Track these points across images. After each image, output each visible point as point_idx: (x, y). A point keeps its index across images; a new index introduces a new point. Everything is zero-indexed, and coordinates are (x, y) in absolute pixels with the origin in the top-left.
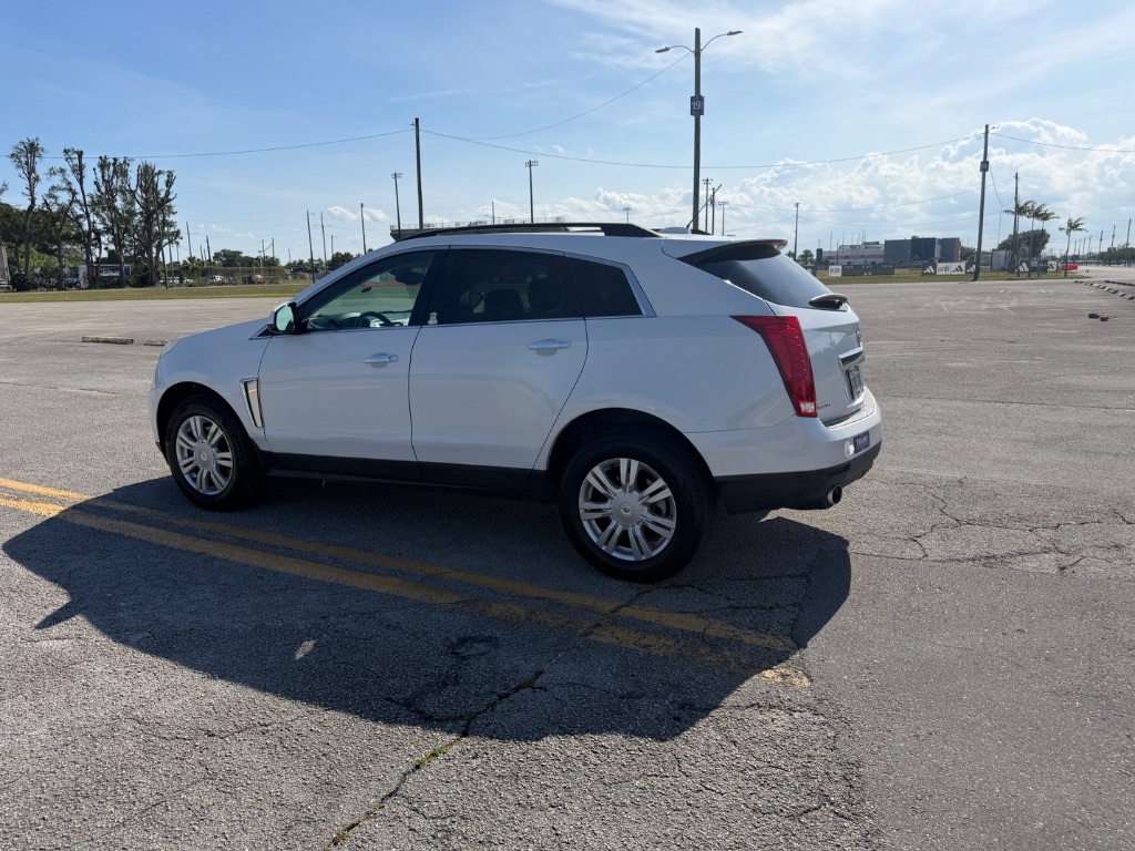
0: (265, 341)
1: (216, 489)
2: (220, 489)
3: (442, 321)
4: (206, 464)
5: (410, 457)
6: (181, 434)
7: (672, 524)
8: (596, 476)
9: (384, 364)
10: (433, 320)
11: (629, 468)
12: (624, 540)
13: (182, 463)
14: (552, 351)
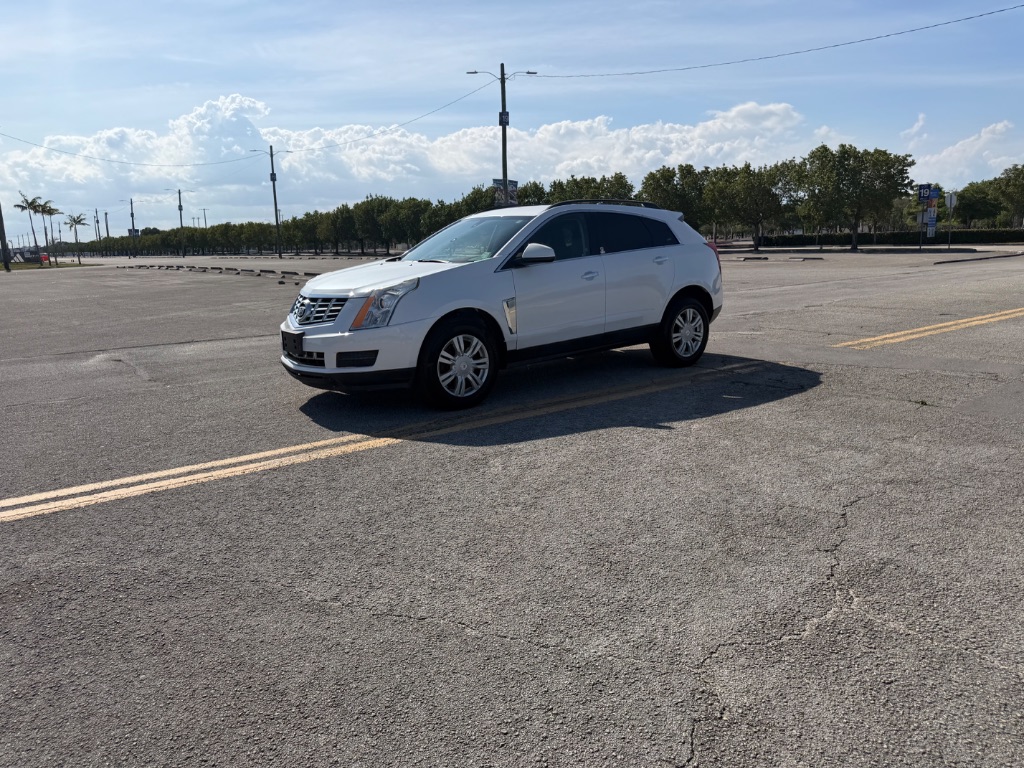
0: (508, 273)
1: (472, 390)
2: (477, 388)
3: (609, 250)
4: (466, 372)
5: (602, 332)
6: (443, 353)
7: (701, 334)
8: (679, 320)
9: (592, 278)
10: (603, 252)
11: (690, 312)
12: (687, 349)
13: (441, 378)
14: (660, 263)
